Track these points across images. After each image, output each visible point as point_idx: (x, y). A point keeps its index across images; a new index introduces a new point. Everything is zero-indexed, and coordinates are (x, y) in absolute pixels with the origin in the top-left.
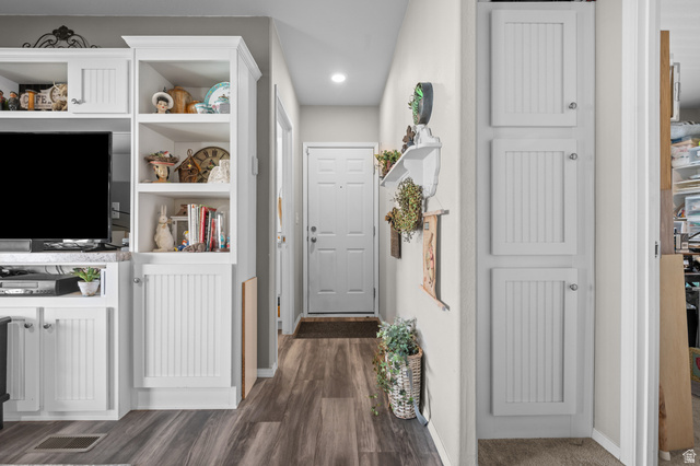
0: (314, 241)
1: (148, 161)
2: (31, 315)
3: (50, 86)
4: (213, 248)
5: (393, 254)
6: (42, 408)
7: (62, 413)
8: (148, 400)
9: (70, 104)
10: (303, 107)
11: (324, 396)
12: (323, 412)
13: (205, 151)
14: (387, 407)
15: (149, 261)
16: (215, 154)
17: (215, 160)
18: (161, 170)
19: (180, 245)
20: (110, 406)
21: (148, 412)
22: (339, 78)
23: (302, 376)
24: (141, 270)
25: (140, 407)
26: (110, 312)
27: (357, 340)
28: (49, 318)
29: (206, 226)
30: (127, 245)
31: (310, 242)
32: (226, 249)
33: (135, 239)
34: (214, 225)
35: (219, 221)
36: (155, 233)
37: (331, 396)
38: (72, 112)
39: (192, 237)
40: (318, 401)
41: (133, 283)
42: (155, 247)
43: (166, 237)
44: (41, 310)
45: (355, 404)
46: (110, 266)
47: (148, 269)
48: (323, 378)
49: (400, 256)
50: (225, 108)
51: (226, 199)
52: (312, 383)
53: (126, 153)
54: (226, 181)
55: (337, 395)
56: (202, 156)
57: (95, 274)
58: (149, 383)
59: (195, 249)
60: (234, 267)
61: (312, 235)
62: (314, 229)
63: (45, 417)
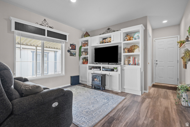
0: (157, 64)
1: (124, 49)
2: (108, 74)
3: (107, 38)
4: (135, 65)
5: (184, 68)
6: (110, 88)
7: (112, 89)
8: (124, 90)
9: (112, 41)
10: (153, 30)
13: (133, 46)
15: (125, 67)
16: (135, 46)
17: (135, 47)
18: (126, 51)
19: (129, 64)
20: (119, 90)
21: (124, 92)
22: (165, 22)
24: (123, 68)
25: (123, 91)
26: (119, 74)
27: (171, 91)
28: (111, 74)
29: (134, 60)
30: (121, 64)
31: (156, 64)
32: (138, 65)
33: (122, 63)
34: (135, 60)
35: (137, 59)
36: (125, 62)
38: (112, 42)
39: (131, 62)
41: (122, 70)
42: (125, 64)
43: (126, 62)
44: (109, 73)
46: (119, 67)
47: (125, 68)
49: (186, 68)
50: (139, 38)
51: (139, 55)
53: (121, 47)
54: (139, 52)
56: (132, 47)
57: (117, 68)
58: (125, 87)
59: (132, 65)
60: (140, 68)
61: (156, 62)
62: (157, 61)
63: (110, 89)
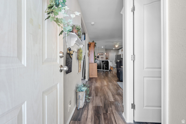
11: (102, 107)
12: (101, 103)
14: (85, 103)
23: (112, 115)
37: (100, 107)
40: (103, 105)
45: (93, 104)
48: (104, 114)
52: (107, 112)
55: (98, 107)
